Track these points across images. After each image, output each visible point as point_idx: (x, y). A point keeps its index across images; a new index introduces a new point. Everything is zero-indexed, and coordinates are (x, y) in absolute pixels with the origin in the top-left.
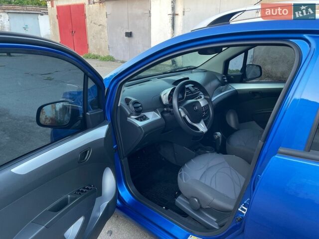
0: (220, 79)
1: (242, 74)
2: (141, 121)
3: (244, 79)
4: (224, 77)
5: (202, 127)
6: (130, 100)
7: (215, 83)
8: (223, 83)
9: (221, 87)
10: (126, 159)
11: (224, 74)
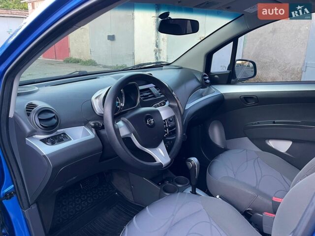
0: (199, 78)
1: (230, 72)
2: (53, 143)
3: (232, 80)
4: (205, 76)
5: (161, 155)
6: (35, 106)
7: (193, 84)
8: (203, 85)
9: (201, 89)
10: (34, 207)
11: (205, 72)
